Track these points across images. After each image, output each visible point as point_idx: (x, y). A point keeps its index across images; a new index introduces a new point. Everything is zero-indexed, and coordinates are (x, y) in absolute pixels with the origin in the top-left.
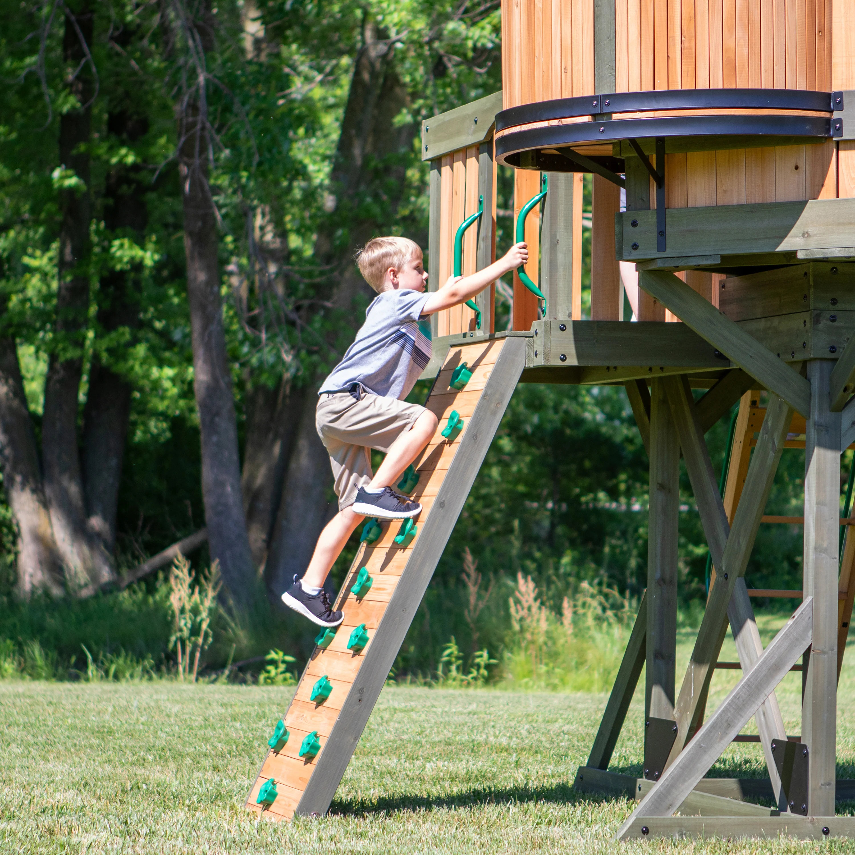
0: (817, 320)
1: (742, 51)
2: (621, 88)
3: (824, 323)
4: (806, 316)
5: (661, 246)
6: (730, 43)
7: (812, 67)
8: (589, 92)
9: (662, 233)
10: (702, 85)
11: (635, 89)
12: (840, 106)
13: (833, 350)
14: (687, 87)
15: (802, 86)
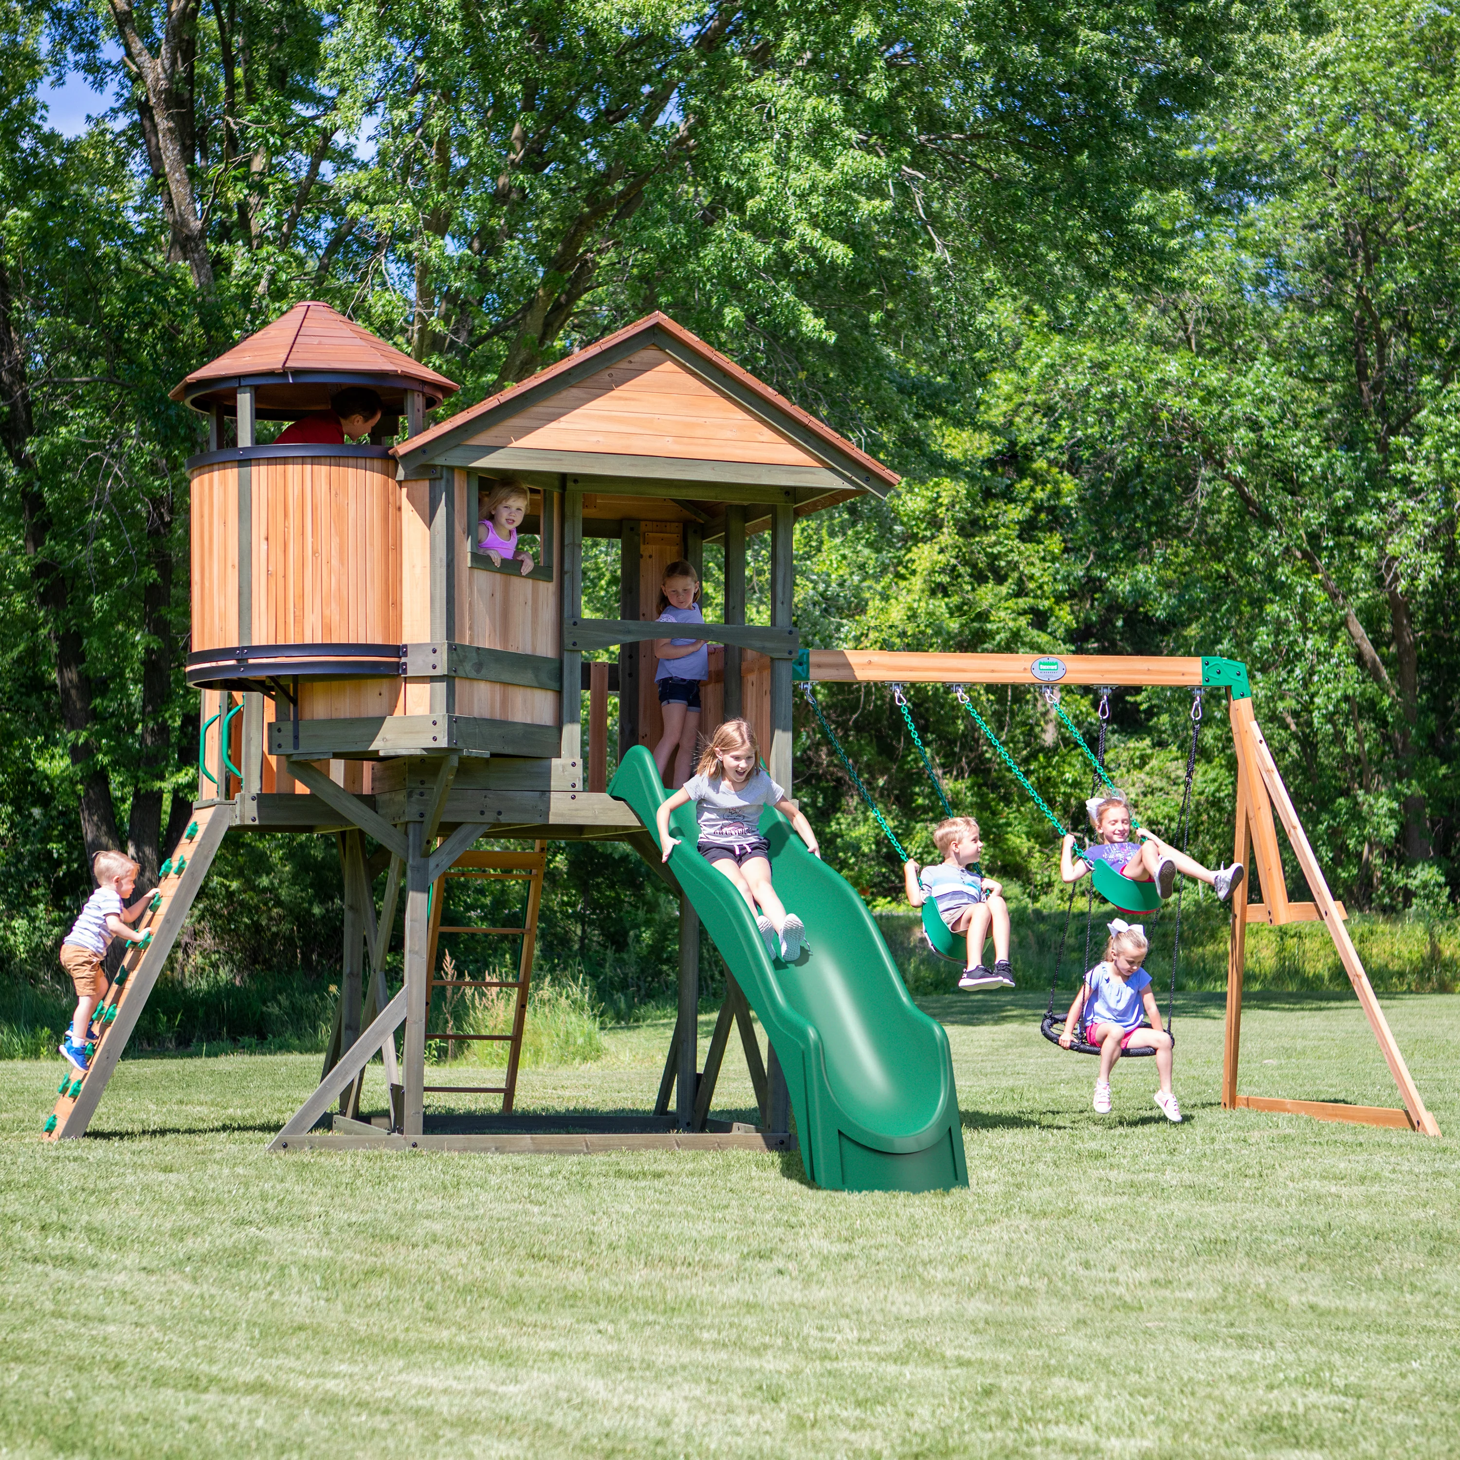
0: (410, 795)
1: (336, 618)
2: (255, 643)
3: (416, 797)
4: (404, 793)
5: (296, 746)
6: (327, 612)
7: (386, 627)
8: (235, 644)
9: (296, 737)
10: (308, 641)
11: (264, 643)
12: (405, 654)
13: (422, 815)
14: (299, 642)
15: (379, 641)
